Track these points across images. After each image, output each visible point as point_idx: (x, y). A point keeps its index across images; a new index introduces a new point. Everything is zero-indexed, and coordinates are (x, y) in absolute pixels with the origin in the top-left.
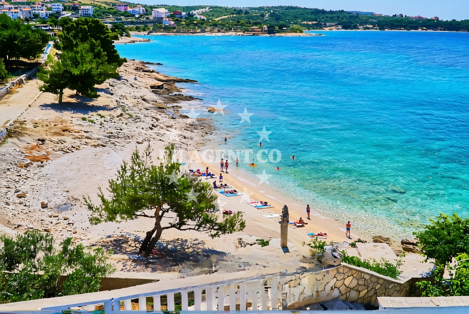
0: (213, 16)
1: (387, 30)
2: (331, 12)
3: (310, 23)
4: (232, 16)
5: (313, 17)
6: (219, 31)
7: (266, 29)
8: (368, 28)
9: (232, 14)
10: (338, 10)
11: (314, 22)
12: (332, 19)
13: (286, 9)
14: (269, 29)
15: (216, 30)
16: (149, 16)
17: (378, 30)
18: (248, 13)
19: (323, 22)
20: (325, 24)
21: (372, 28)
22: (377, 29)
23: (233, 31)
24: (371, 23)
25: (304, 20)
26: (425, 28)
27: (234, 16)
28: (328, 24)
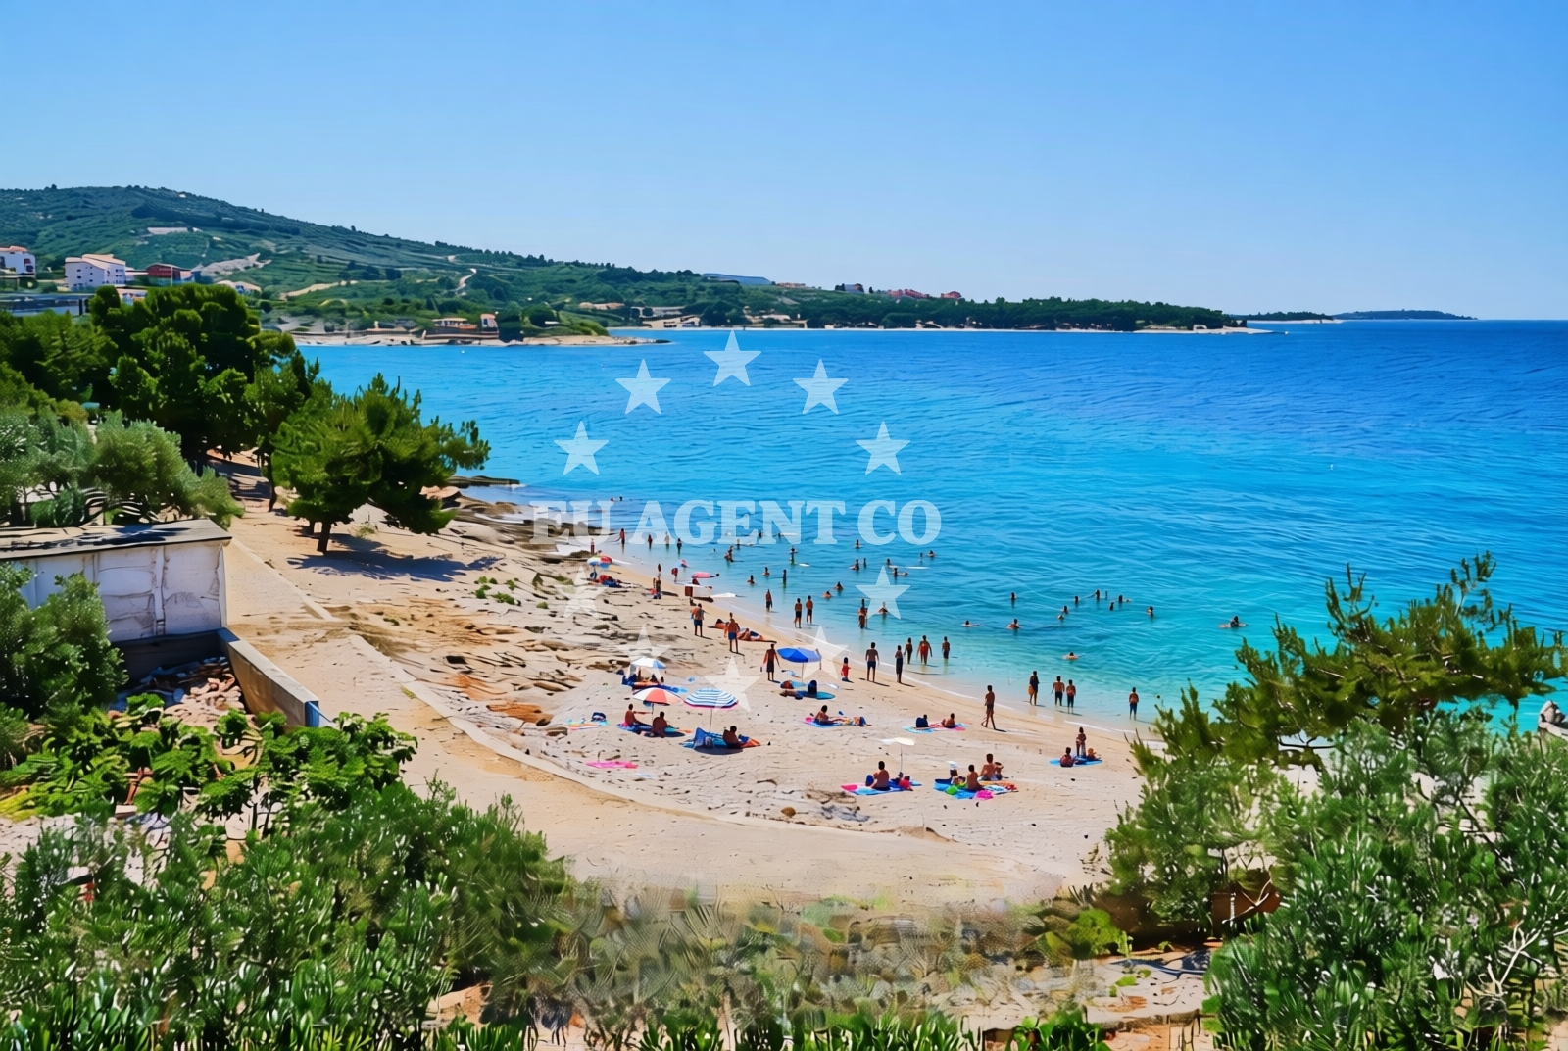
0: (276, 282)
1: (829, 328)
2: (656, 276)
3: (603, 307)
4: (344, 283)
5: (606, 287)
6: (329, 331)
7: (492, 324)
8: (777, 322)
9: (346, 277)
10: (675, 271)
11: (614, 305)
12: (665, 298)
13: (520, 265)
14: (504, 324)
15: (319, 327)
16: (57, 282)
17: (806, 329)
18: (398, 275)
19: (640, 304)
20: (648, 312)
21: (788, 323)
22: (802, 326)
23: (377, 330)
24: (782, 309)
25: (584, 297)
26: (931, 322)
27: (353, 282)
28: (657, 310)
